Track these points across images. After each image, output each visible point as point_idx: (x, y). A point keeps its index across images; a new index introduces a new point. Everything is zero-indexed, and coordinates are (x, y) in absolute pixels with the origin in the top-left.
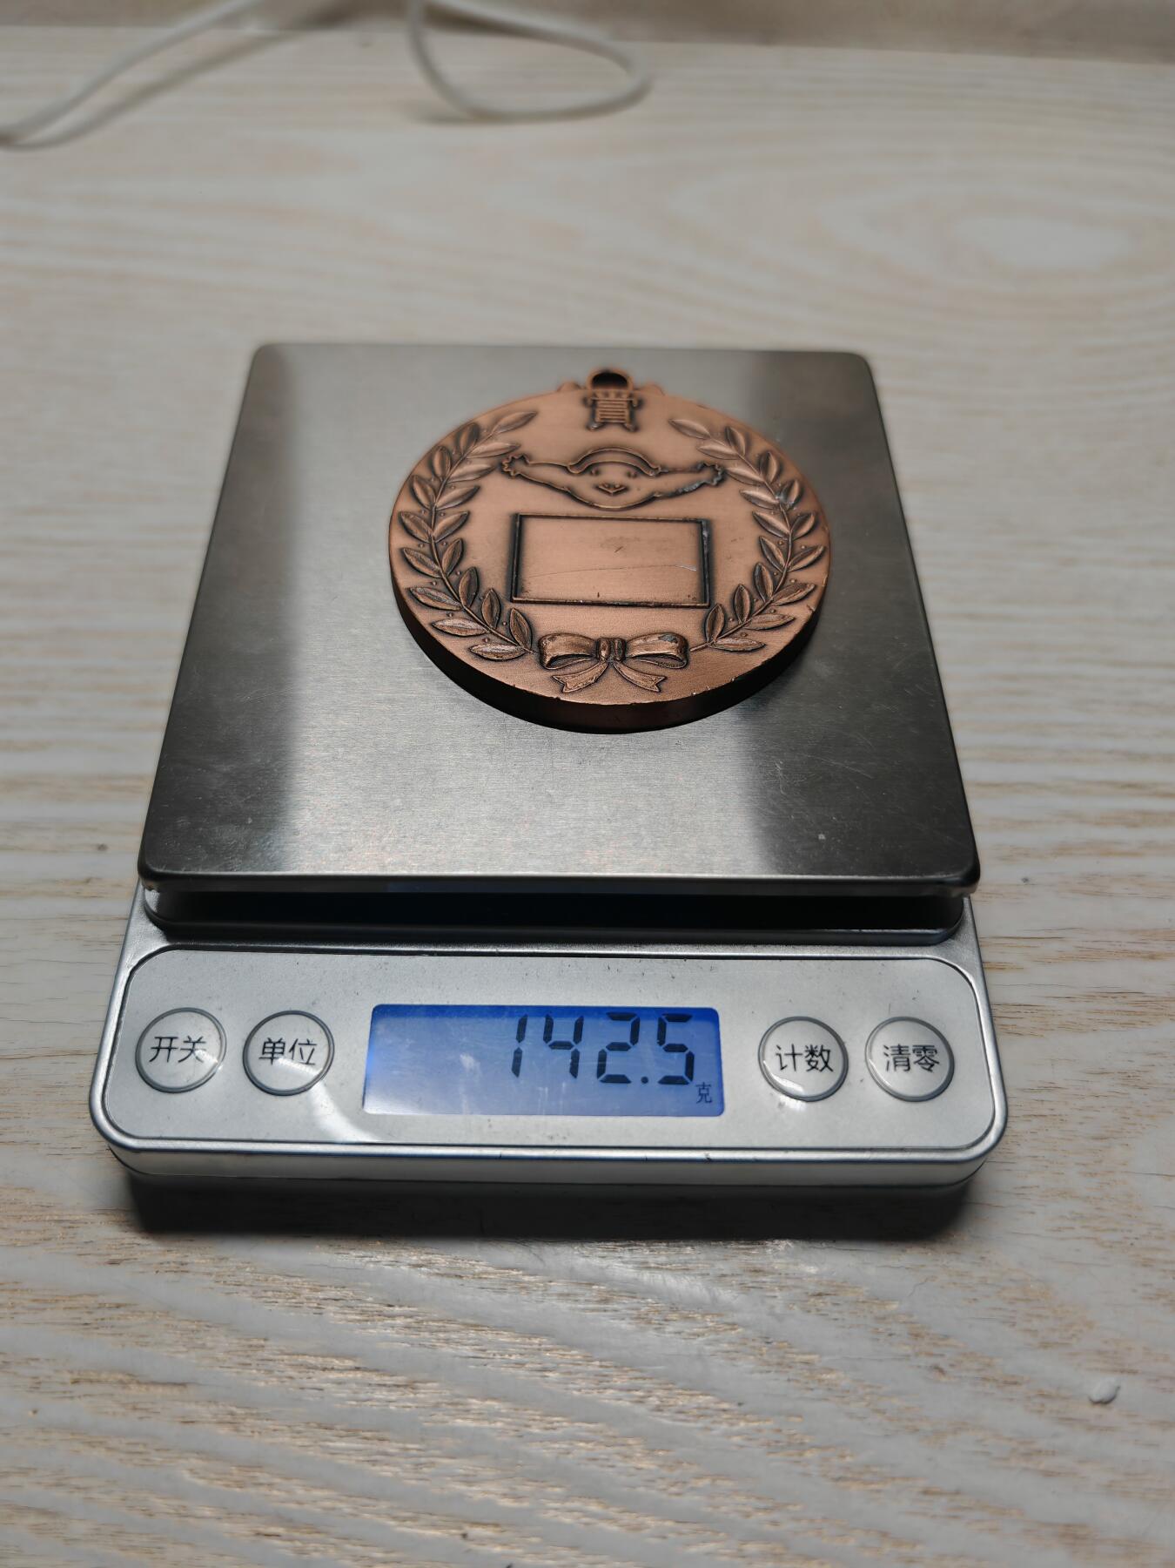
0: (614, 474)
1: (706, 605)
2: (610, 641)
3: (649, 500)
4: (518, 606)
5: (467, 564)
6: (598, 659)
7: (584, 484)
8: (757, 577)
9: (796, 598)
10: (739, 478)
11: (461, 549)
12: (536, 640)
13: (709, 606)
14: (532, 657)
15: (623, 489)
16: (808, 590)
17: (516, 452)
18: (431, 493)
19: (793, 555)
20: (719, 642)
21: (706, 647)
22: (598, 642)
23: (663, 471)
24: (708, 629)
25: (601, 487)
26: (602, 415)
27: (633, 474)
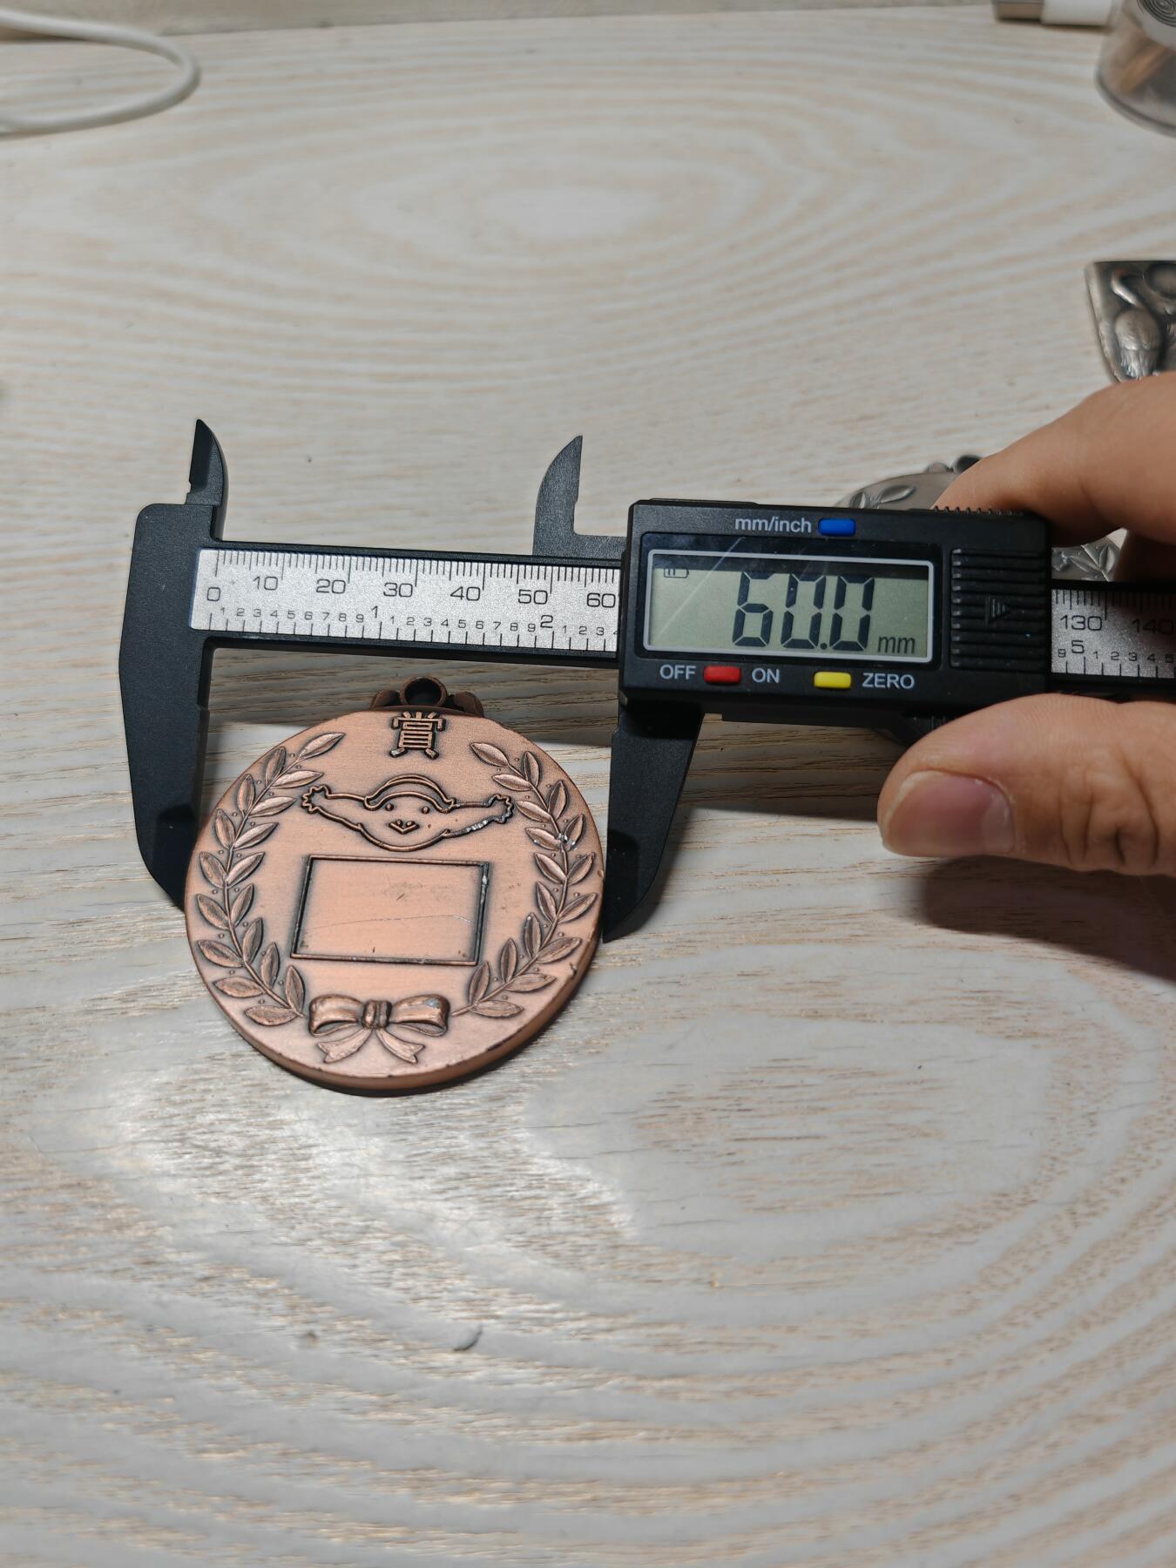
0: (407, 810)
1: (474, 963)
2: (377, 1004)
3: (437, 840)
4: (297, 963)
5: (253, 916)
6: (364, 1025)
7: (376, 821)
8: (527, 928)
9: (559, 956)
10: (528, 814)
11: (251, 897)
12: (308, 1002)
13: (477, 965)
14: (301, 1023)
15: (416, 826)
16: (574, 946)
17: (318, 783)
18: (231, 831)
19: (563, 906)
20: (480, 1005)
21: (468, 1011)
22: (365, 1006)
23: (454, 806)
24: (471, 991)
25: (393, 825)
26: (405, 739)
27: (426, 809)
